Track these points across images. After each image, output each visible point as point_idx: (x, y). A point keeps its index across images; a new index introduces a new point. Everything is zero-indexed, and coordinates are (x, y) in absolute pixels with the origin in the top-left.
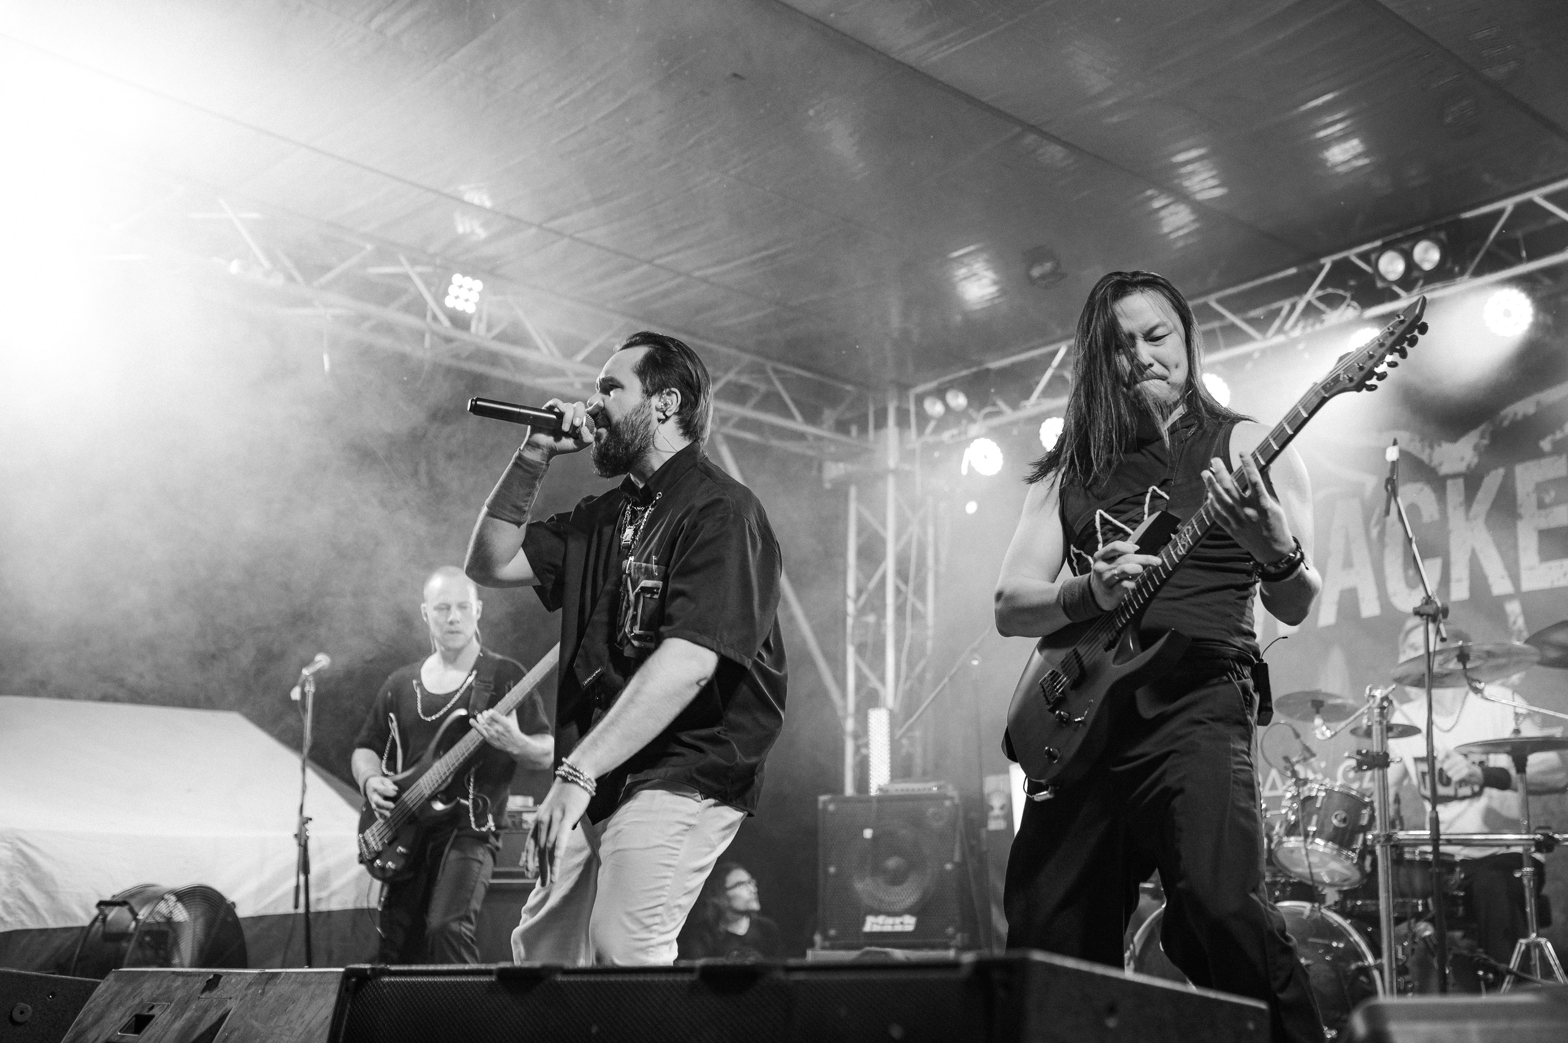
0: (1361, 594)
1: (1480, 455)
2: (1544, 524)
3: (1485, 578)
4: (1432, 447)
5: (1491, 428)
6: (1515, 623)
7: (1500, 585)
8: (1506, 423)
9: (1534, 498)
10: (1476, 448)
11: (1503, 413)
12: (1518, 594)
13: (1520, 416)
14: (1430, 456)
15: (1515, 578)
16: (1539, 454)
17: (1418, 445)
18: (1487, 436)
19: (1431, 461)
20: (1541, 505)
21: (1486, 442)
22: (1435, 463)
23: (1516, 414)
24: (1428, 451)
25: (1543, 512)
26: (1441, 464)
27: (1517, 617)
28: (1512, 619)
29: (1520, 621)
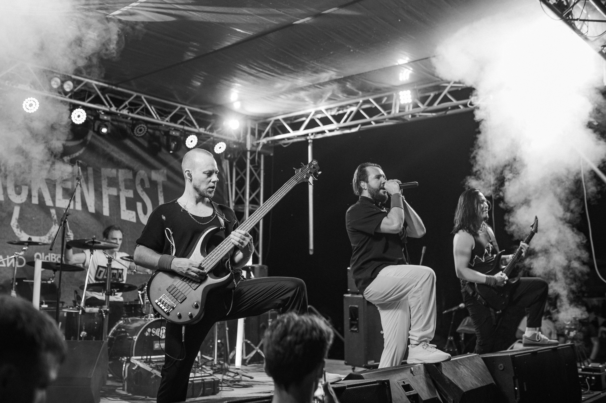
2: (64, 186)
3: (44, 198)
6: (53, 217)
7: (49, 202)
12: (54, 207)
15: (54, 202)
20: (63, 180)
25: (64, 182)
27: (54, 215)
28: (53, 215)
29: (55, 217)
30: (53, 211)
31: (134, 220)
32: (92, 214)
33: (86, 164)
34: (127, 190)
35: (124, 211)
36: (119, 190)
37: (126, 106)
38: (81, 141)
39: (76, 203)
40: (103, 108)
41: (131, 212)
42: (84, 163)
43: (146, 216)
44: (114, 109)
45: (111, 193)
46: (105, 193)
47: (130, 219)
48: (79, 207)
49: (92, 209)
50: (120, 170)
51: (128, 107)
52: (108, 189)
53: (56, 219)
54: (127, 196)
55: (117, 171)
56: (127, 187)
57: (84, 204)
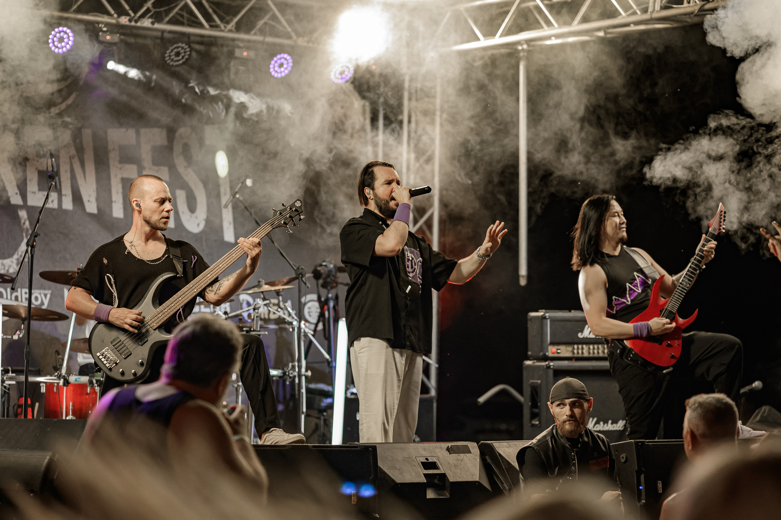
3: (6, 191)
6: (24, 224)
7: (16, 200)
12: (25, 206)
15: (24, 197)
27: (25, 221)
28: (23, 221)
29: (27, 223)
30: (23, 214)
32: (91, 215)
33: (80, 125)
34: (156, 168)
36: (141, 168)
37: (148, 10)
39: (63, 198)
40: (106, 19)
42: (76, 122)
43: (194, 215)
44: (124, 20)
45: (125, 176)
46: (116, 176)
48: (68, 204)
49: (91, 207)
50: (143, 131)
51: (153, 11)
52: (120, 169)
53: (29, 227)
55: (138, 133)
57: (77, 198)
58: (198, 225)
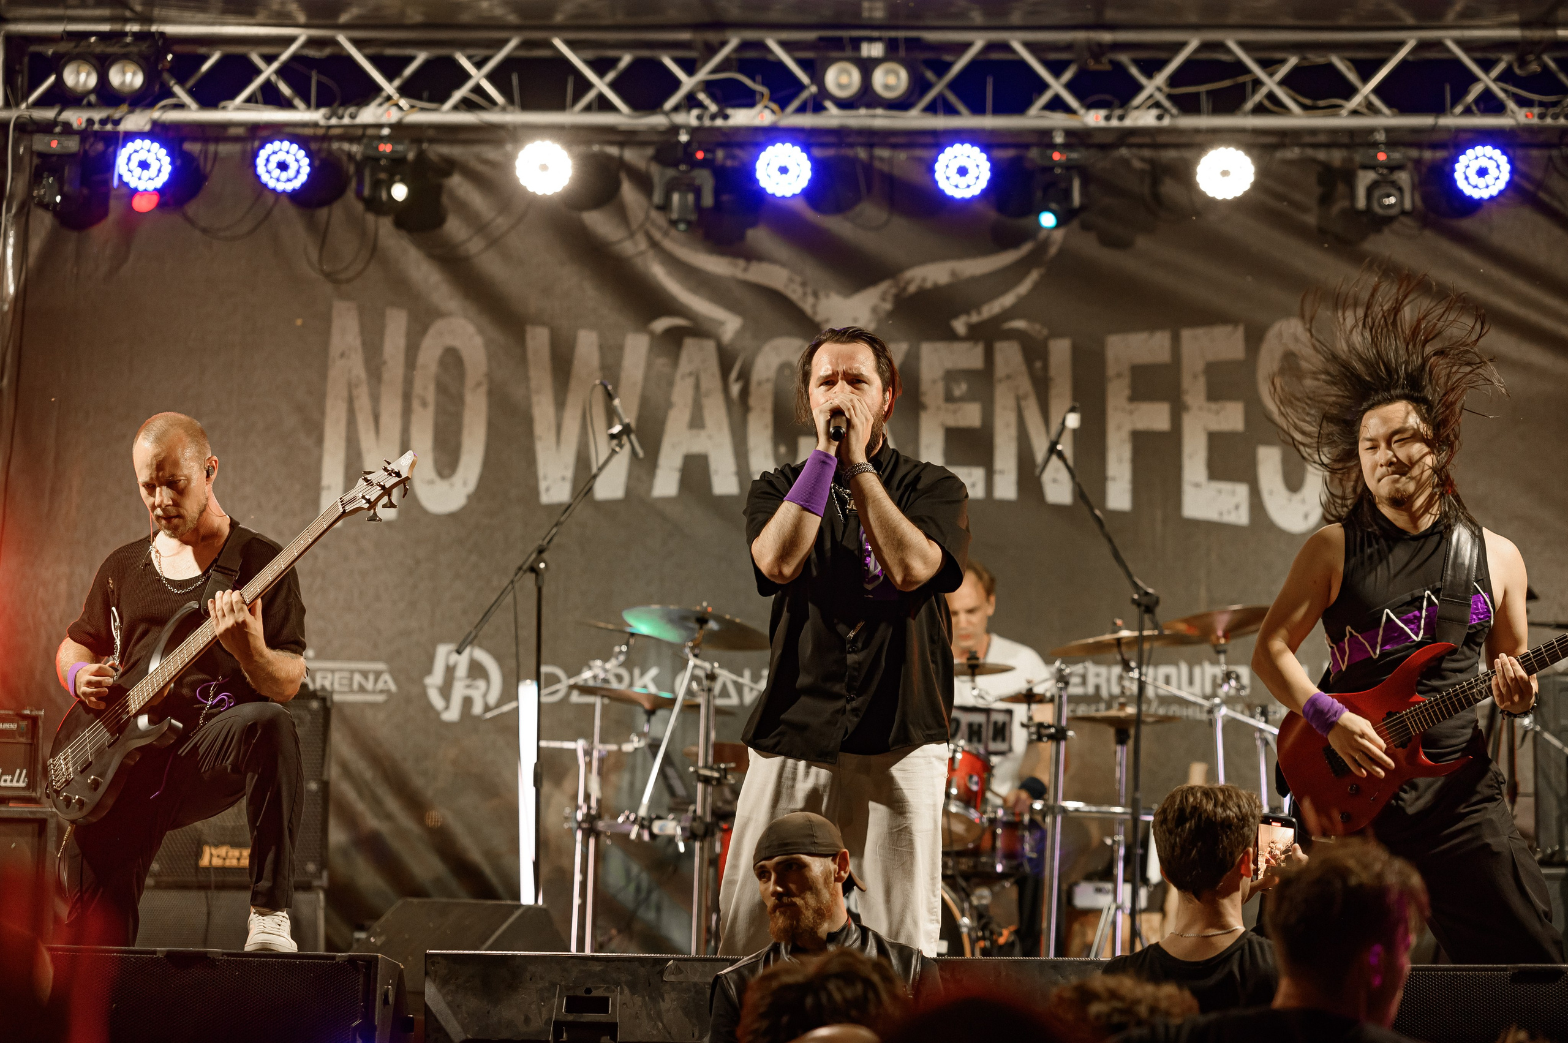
0: (714, 465)
1: (880, 322)
2: (952, 422)
4: (816, 295)
5: (894, 291)
8: (912, 288)
9: (940, 387)
10: (874, 310)
11: (909, 274)
13: (929, 284)
14: (814, 306)
16: (951, 336)
17: (799, 290)
18: (890, 298)
19: (815, 313)
20: (949, 398)
21: (888, 306)
22: (818, 318)
23: (924, 280)
24: (810, 300)
25: (951, 406)
26: (827, 321)
31: (1242, 517)
32: (1059, 508)
33: (1045, 332)
34: (1214, 406)
35: (1197, 485)
36: (1178, 411)
38: (1026, 248)
39: (998, 479)
41: (1226, 486)
42: (1037, 327)
43: (1297, 497)
45: (1141, 425)
46: (1118, 428)
47: (1221, 514)
48: (1006, 488)
49: (1059, 493)
50: (1186, 334)
52: (1131, 412)
54: (1215, 427)
55: (1176, 340)
56: (1215, 395)
57: (1028, 477)
58: (1306, 516)
